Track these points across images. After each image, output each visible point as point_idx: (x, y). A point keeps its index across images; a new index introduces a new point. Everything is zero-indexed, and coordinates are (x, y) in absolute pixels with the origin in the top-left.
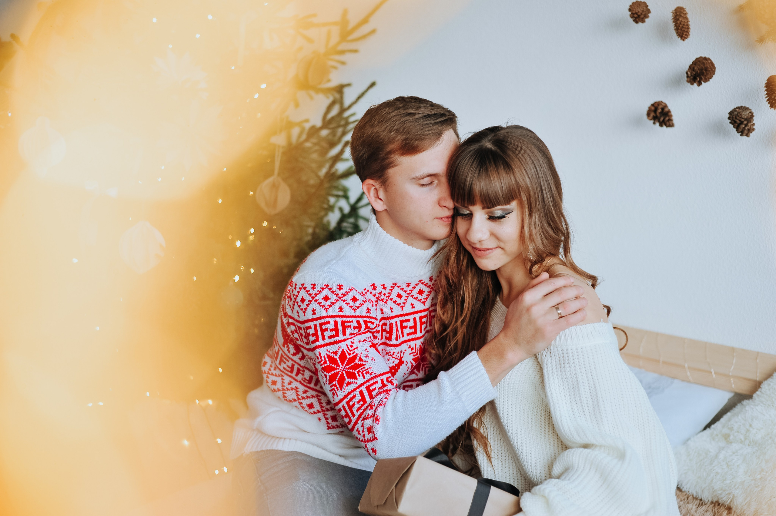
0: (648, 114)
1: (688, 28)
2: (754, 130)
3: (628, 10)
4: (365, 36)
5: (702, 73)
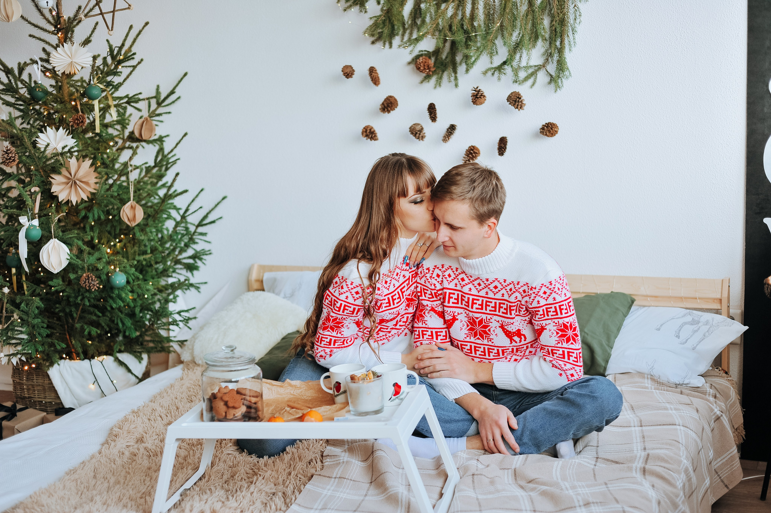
0: (363, 134)
1: (379, 79)
2: (425, 136)
3: (341, 71)
4: (173, 102)
5: (388, 106)
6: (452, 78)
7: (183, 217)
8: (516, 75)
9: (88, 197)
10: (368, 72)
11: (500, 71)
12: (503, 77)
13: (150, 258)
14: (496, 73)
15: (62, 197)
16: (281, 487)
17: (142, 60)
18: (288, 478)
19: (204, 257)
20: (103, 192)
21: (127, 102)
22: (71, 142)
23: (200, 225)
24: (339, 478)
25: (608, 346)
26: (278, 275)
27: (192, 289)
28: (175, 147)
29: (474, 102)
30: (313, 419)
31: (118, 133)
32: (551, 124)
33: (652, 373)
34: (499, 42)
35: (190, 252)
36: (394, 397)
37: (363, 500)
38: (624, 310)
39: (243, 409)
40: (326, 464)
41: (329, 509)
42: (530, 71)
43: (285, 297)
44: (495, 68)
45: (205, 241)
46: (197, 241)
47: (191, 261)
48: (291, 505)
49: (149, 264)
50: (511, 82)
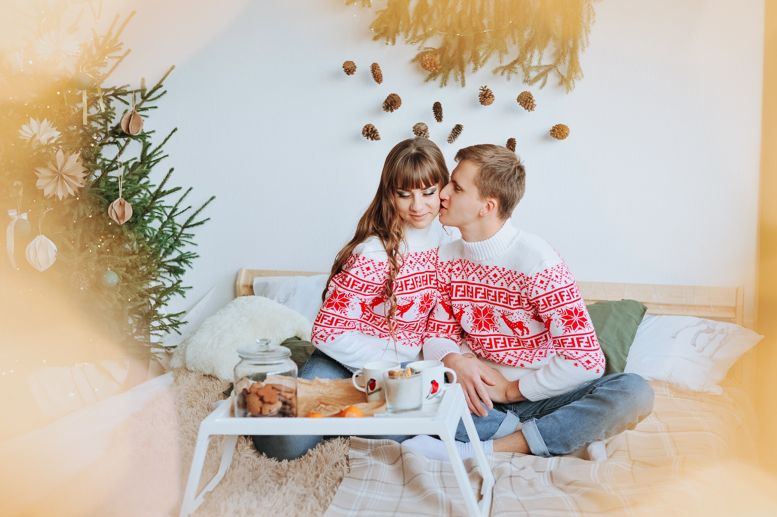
0: (363, 133)
1: (381, 76)
2: (429, 136)
3: (342, 67)
4: (159, 96)
5: (392, 104)
6: (459, 77)
7: (170, 217)
8: (527, 74)
9: (75, 192)
10: (370, 69)
11: (510, 70)
12: (513, 76)
13: (135, 259)
14: (506, 72)
15: (48, 191)
16: (311, 489)
17: (129, 51)
18: (316, 480)
19: (190, 260)
20: (89, 188)
21: (113, 95)
22: (56, 134)
23: (186, 226)
24: (371, 480)
25: (624, 354)
26: (270, 279)
27: (177, 294)
28: (164, 143)
29: (483, 102)
30: (355, 415)
31: (102, 127)
32: (562, 126)
33: (670, 381)
34: (509, 41)
35: (175, 254)
36: (431, 395)
37: (400, 502)
38: (637, 318)
39: (279, 405)
40: (353, 467)
41: (368, 509)
42: (541, 71)
43: (279, 302)
44: (505, 67)
45: (191, 243)
46: (183, 242)
47: (176, 264)
48: (329, 505)
49: (134, 266)
50: (522, 82)
